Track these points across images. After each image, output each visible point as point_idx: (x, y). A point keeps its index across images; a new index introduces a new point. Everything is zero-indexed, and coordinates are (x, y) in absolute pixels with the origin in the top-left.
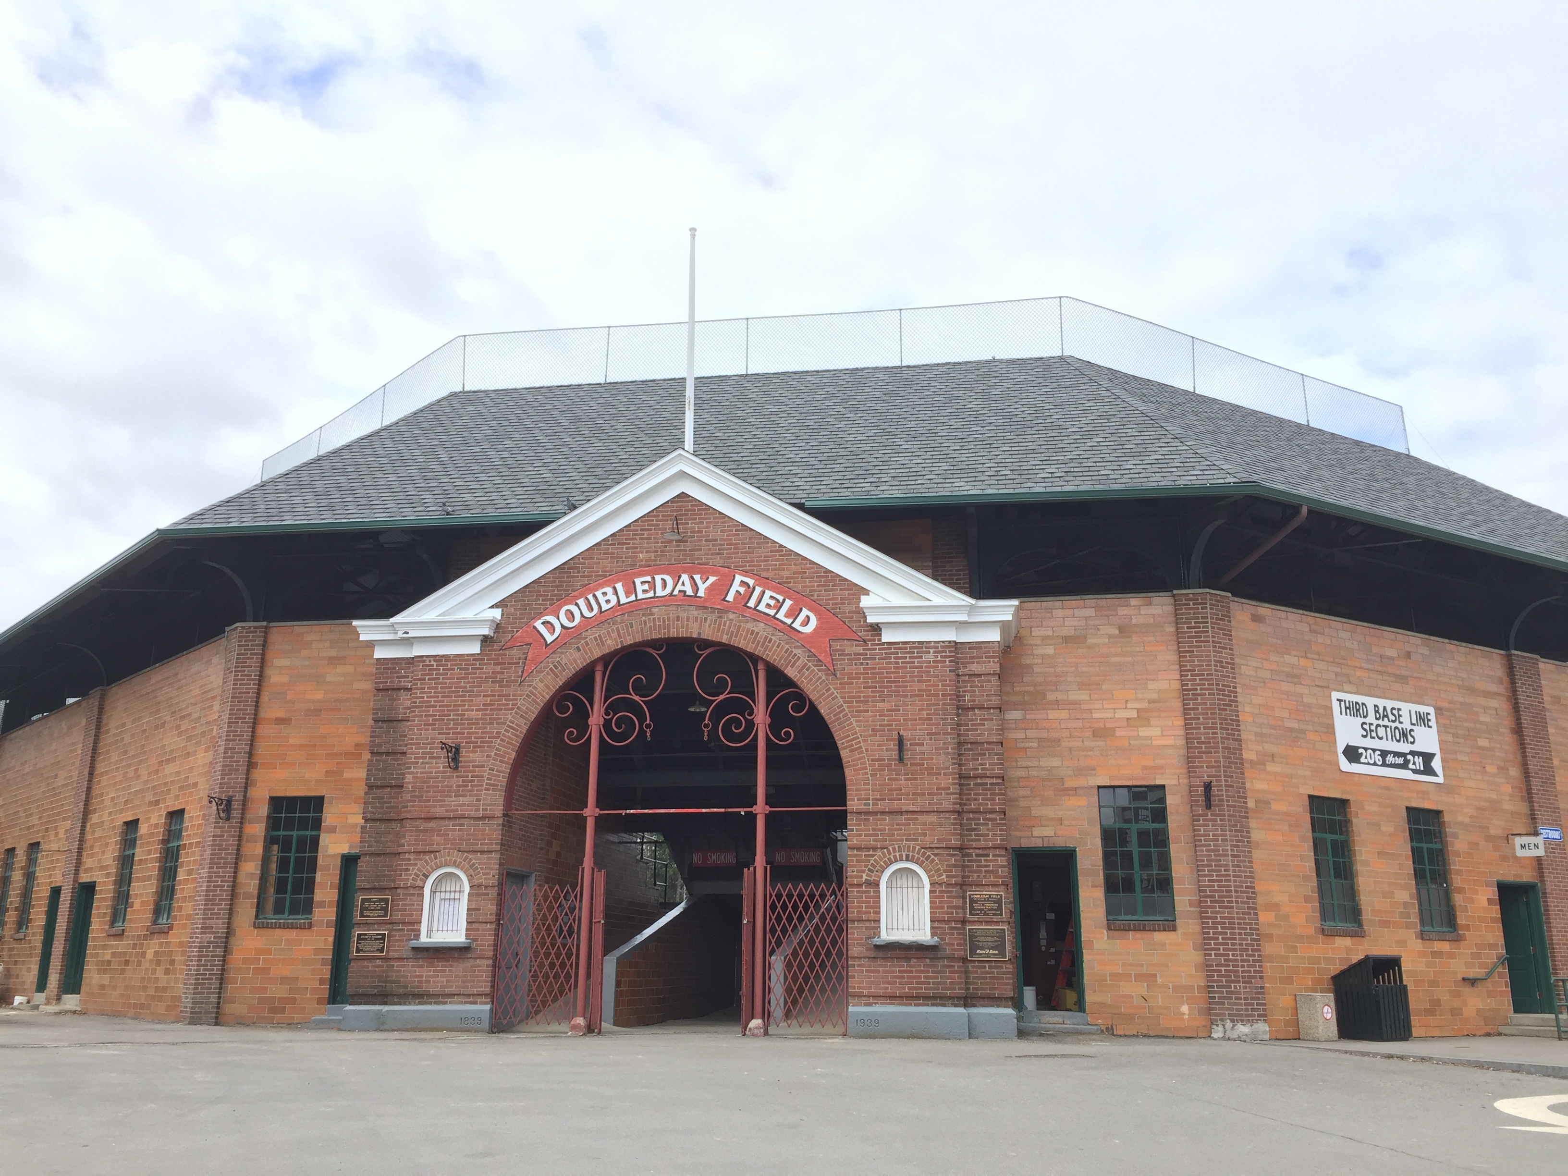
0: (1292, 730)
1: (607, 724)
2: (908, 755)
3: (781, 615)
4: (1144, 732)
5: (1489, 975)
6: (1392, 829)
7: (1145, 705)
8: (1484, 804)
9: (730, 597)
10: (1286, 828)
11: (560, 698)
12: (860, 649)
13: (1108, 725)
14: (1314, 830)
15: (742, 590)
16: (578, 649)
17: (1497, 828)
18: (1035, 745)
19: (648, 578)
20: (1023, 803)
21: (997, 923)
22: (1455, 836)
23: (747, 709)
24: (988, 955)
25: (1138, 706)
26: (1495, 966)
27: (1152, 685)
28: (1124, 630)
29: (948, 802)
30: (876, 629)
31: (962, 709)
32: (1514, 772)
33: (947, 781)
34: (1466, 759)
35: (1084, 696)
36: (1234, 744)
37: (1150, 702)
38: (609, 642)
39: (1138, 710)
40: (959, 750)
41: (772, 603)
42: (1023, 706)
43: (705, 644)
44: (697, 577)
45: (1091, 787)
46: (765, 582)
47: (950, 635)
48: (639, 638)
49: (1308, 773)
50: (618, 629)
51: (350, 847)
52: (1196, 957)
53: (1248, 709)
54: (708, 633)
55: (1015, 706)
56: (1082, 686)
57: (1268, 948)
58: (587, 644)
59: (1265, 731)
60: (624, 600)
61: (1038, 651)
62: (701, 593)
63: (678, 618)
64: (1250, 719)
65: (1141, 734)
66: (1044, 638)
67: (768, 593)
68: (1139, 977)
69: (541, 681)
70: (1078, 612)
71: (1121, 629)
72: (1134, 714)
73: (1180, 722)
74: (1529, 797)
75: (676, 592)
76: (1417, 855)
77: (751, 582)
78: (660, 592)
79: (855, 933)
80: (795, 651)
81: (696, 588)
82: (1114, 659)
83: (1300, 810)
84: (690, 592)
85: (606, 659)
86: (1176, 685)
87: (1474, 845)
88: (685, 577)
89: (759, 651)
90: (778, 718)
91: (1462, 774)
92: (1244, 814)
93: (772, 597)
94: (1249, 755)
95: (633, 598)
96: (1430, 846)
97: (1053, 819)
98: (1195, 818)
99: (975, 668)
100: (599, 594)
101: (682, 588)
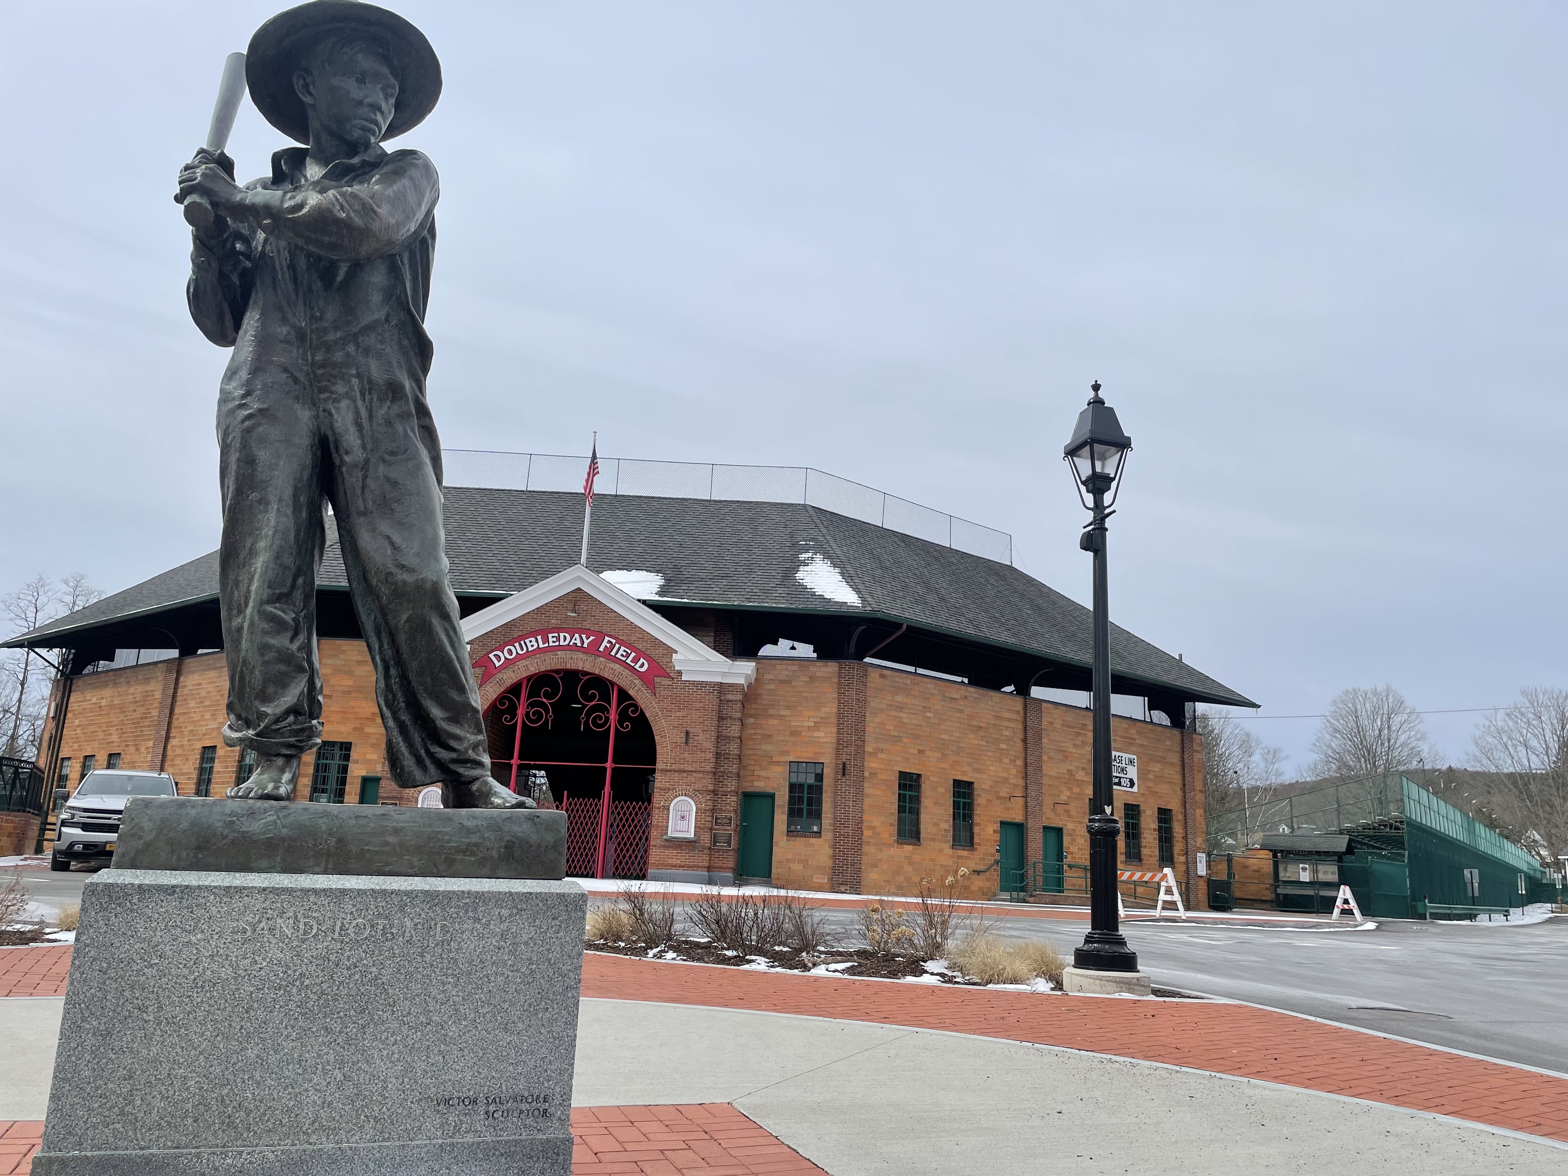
0: (895, 736)
1: (527, 714)
2: (691, 741)
3: (628, 661)
4: (816, 734)
5: (987, 870)
6: (944, 791)
7: (818, 720)
8: (998, 779)
9: (601, 649)
10: (884, 788)
11: (501, 698)
12: (670, 683)
13: (798, 729)
14: (899, 789)
15: (608, 645)
16: (514, 671)
17: (1004, 792)
18: (759, 737)
19: (556, 635)
20: (750, 768)
21: (728, 830)
22: (979, 796)
23: (604, 710)
24: (722, 846)
25: (815, 720)
26: (992, 865)
27: (823, 710)
28: (812, 679)
29: (709, 767)
30: (680, 673)
31: (721, 718)
32: (1020, 763)
33: (710, 756)
34: (992, 755)
35: (787, 713)
36: (861, 743)
37: (821, 718)
38: (532, 669)
39: (815, 722)
40: (717, 739)
41: (624, 654)
42: (754, 716)
43: (586, 673)
44: (584, 636)
45: (787, 762)
46: (622, 643)
47: (718, 679)
48: (549, 668)
49: (900, 759)
50: (537, 662)
51: (367, 773)
52: (830, 852)
53: (871, 725)
54: (588, 668)
55: (751, 716)
56: (788, 707)
57: (866, 848)
58: (519, 669)
59: (879, 736)
60: (541, 646)
61: (767, 687)
62: (585, 645)
63: (572, 658)
64: (872, 730)
65: (815, 735)
66: (770, 680)
67: (623, 648)
68: (800, 862)
69: (491, 687)
70: (789, 667)
71: (811, 678)
72: (813, 724)
73: (835, 730)
74: (1026, 777)
75: (571, 644)
76: (956, 805)
77: (614, 641)
78: (562, 643)
79: (654, 833)
80: (635, 681)
81: (582, 642)
82: (805, 694)
83: (893, 778)
84: (579, 644)
85: (529, 678)
86: (835, 710)
87: (989, 801)
88: (577, 635)
89: (615, 680)
90: (623, 717)
91: (988, 763)
92: (863, 779)
93: (625, 651)
94: (869, 748)
95: (547, 645)
96: (965, 800)
97: (766, 778)
98: (837, 780)
99: (730, 697)
100: (527, 641)
101: (575, 642)
